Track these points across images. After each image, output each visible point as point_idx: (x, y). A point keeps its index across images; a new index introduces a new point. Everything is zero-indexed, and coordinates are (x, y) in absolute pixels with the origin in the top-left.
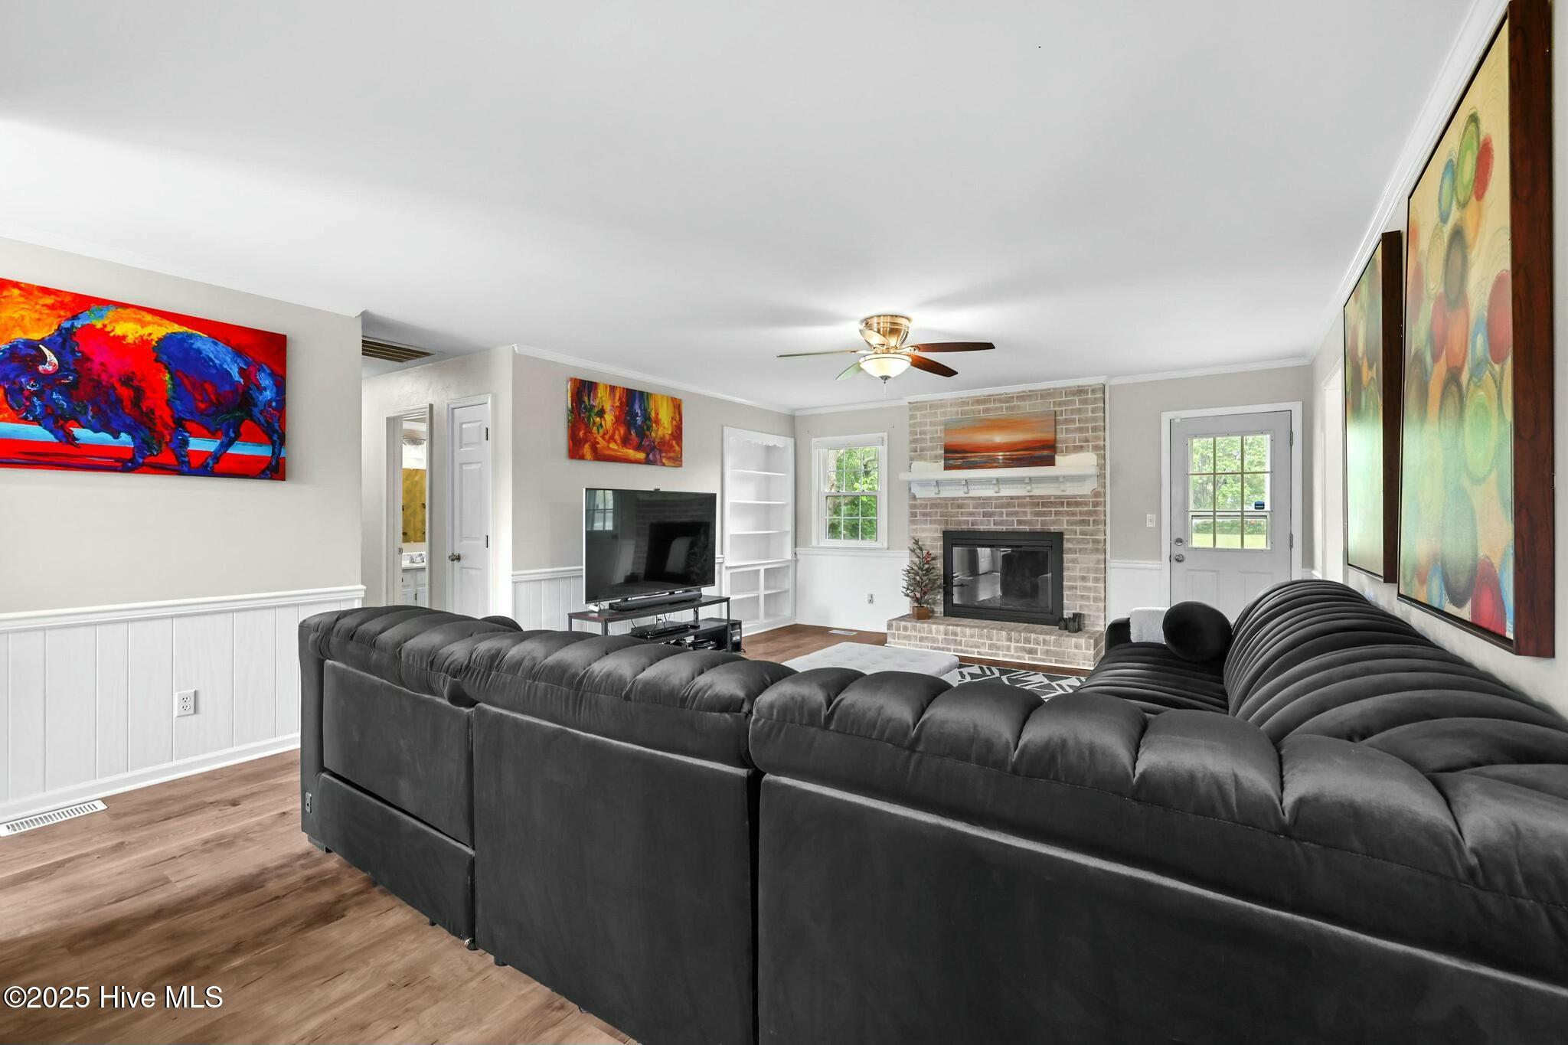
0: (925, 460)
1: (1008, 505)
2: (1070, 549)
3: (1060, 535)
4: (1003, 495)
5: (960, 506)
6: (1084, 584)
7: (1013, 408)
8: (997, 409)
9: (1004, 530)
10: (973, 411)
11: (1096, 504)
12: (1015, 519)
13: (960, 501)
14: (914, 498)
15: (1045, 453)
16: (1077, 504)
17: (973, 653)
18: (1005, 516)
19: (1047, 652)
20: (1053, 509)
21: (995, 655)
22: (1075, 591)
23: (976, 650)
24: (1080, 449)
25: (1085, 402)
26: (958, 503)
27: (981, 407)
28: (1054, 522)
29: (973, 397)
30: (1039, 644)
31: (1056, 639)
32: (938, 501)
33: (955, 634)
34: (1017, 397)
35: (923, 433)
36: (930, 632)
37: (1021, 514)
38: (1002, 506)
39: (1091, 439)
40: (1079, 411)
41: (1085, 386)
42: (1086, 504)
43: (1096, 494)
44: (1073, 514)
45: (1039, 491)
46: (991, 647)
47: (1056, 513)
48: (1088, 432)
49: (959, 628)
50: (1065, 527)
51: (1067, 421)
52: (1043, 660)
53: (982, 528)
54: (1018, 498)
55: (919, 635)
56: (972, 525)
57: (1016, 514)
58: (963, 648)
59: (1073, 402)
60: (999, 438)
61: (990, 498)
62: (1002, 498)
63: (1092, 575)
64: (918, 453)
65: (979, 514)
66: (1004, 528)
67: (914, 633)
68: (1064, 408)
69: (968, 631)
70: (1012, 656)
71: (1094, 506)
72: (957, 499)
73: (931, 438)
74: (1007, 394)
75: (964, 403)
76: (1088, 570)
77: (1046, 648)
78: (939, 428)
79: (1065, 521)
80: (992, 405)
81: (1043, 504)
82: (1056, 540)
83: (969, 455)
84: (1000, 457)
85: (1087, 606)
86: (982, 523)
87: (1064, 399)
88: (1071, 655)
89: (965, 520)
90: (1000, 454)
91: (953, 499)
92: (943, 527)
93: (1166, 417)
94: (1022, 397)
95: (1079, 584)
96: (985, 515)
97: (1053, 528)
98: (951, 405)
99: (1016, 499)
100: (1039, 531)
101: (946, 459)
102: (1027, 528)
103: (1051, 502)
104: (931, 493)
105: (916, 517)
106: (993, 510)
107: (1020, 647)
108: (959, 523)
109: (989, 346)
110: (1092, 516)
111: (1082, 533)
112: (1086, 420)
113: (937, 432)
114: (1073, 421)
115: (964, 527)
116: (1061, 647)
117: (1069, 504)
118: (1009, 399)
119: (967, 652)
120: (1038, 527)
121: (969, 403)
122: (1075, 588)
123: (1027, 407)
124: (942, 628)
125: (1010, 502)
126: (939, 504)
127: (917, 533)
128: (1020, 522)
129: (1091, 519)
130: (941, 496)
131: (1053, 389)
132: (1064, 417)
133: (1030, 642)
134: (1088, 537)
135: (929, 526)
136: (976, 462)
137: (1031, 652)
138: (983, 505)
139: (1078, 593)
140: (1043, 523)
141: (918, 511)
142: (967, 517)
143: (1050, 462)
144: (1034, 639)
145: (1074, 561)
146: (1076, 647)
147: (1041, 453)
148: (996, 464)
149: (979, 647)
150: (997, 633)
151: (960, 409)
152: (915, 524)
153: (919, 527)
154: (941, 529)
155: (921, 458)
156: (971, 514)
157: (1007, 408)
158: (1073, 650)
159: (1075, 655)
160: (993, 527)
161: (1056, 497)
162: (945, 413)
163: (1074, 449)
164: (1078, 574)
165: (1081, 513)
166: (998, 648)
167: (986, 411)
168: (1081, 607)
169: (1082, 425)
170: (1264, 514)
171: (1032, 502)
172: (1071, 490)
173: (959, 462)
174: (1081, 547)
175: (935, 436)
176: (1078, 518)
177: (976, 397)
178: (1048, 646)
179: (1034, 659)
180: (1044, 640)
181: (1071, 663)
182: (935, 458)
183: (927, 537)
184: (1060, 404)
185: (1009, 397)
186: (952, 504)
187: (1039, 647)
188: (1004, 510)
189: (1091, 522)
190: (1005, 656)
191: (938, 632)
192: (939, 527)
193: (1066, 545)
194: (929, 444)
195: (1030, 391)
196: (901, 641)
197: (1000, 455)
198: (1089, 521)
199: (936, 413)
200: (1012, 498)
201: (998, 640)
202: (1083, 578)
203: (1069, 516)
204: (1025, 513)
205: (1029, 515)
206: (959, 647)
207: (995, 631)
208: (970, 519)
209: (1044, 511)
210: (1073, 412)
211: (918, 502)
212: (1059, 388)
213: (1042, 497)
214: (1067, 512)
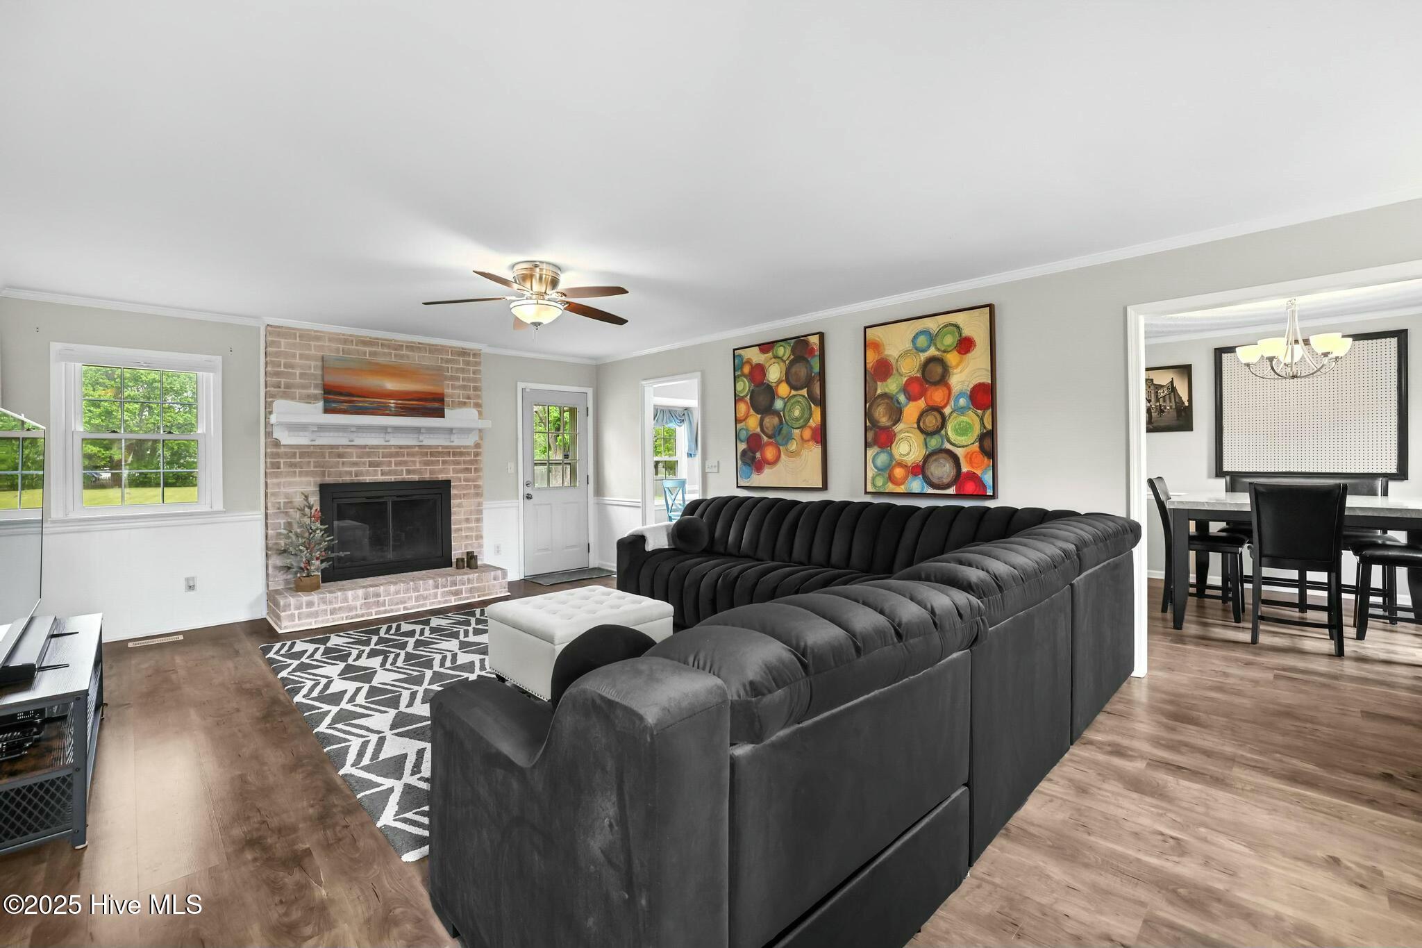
0: (293, 398)
1: (397, 454)
2: (456, 495)
3: (447, 483)
4: (392, 444)
5: (340, 456)
6: (468, 525)
7: (402, 357)
8: (384, 354)
9: (393, 480)
10: (358, 351)
11: (477, 454)
12: (404, 468)
13: (341, 450)
14: (277, 444)
15: (436, 405)
16: (461, 454)
17: (399, 610)
18: (393, 465)
19: (471, 590)
20: (440, 459)
21: (422, 605)
22: (460, 532)
23: (402, 606)
24: (464, 404)
25: (468, 363)
26: (338, 452)
27: (367, 349)
28: (441, 471)
29: (357, 336)
30: (464, 584)
31: (479, 576)
32: (312, 449)
33: (378, 595)
34: (407, 347)
35: (292, 366)
36: (346, 600)
37: (410, 463)
38: (391, 455)
39: (472, 396)
40: (463, 370)
41: (469, 349)
42: (468, 454)
43: (477, 445)
44: (458, 463)
45: (429, 441)
46: (417, 599)
47: (444, 462)
48: (470, 390)
49: (382, 588)
50: (452, 475)
51: (452, 378)
52: (468, 598)
53: (368, 479)
54: (408, 447)
55: (329, 607)
56: (356, 476)
57: (405, 463)
58: (387, 608)
59: (457, 362)
60: (391, 385)
61: (377, 447)
62: (390, 446)
63: (474, 517)
64: (279, 388)
65: (364, 463)
66: (393, 477)
67: (323, 607)
68: (450, 366)
69: (392, 588)
70: (440, 602)
71: (475, 456)
72: (337, 447)
73: (302, 375)
74: (395, 341)
75: (346, 341)
76: (471, 513)
77: (470, 586)
78: (313, 363)
79: (451, 470)
80: (380, 349)
81: (432, 454)
82: (444, 487)
83: (355, 399)
84: (392, 405)
85: (471, 545)
86: (368, 473)
87: (450, 357)
88: (491, 587)
89: (349, 471)
90: (392, 401)
91: (332, 447)
92: (319, 480)
93: (521, 385)
94: (412, 347)
95: (464, 525)
96: (371, 464)
97: (441, 477)
98: (330, 340)
99: (404, 448)
100: (427, 480)
101: (326, 401)
102: (416, 477)
103: (438, 452)
104: (302, 440)
105: (279, 468)
106: (381, 459)
107: (447, 592)
108: (340, 474)
109: (620, 321)
110: (473, 464)
111: (466, 480)
112: (469, 380)
113: (310, 367)
114: (458, 379)
115: (347, 479)
116: (482, 582)
117: (455, 454)
118: (399, 347)
119: (392, 611)
120: (427, 476)
121: (352, 341)
122: (460, 530)
123: (416, 358)
124: (360, 592)
125: (399, 451)
126: (313, 452)
127: (280, 488)
128: (409, 472)
129: (473, 467)
130: (316, 443)
131: (440, 345)
132: (450, 374)
133: (455, 585)
134: (470, 483)
135: (297, 479)
136: (366, 408)
137: (457, 593)
138: (369, 455)
139: (463, 534)
140: (432, 472)
141: (282, 461)
142: (350, 467)
143: (440, 414)
144: (460, 580)
145: (460, 506)
146: (495, 579)
147: (431, 405)
148: (388, 412)
149: (405, 602)
150: (424, 584)
151: (341, 346)
152: (277, 477)
153: (283, 480)
154: (315, 483)
155: (286, 396)
156: (355, 464)
157: (395, 355)
158: (493, 582)
159: (494, 586)
160: (380, 478)
161: (444, 447)
162: (321, 348)
163: (459, 404)
164: (463, 517)
165: (465, 462)
166: (425, 598)
167: (373, 354)
168: (466, 546)
169: (465, 384)
170: (569, 462)
171: (421, 452)
172: (457, 441)
173: (345, 406)
174: (465, 492)
175: (308, 372)
176: (463, 466)
177: (361, 337)
178: (472, 584)
179: (460, 599)
180: (468, 579)
181: (489, 594)
182: (309, 399)
183: (296, 492)
184: (448, 361)
185: (399, 345)
186: (330, 453)
187: (464, 587)
188: (393, 460)
189: (473, 470)
190: (433, 603)
191: (356, 598)
192: (312, 479)
193: (453, 492)
194: (298, 380)
195: (419, 343)
196: (303, 621)
197: (392, 403)
198: (471, 468)
199: (309, 345)
200: (401, 447)
201: (426, 590)
202: (467, 520)
203: (454, 464)
204: (414, 462)
205: (418, 464)
206: (383, 609)
207: (421, 582)
208: (353, 469)
209: (432, 461)
210: (457, 369)
211: (282, 450)
212: (445, 346)
213: (430, 447)
214: (453, 461)
